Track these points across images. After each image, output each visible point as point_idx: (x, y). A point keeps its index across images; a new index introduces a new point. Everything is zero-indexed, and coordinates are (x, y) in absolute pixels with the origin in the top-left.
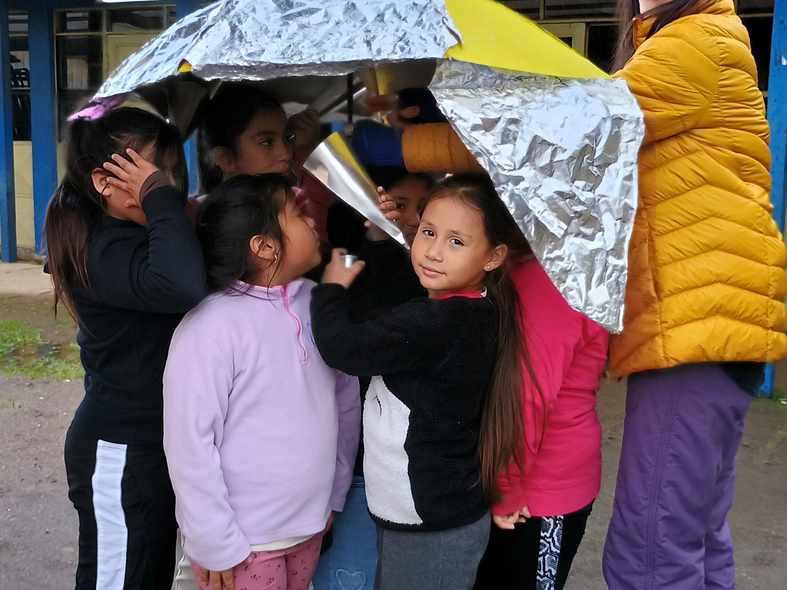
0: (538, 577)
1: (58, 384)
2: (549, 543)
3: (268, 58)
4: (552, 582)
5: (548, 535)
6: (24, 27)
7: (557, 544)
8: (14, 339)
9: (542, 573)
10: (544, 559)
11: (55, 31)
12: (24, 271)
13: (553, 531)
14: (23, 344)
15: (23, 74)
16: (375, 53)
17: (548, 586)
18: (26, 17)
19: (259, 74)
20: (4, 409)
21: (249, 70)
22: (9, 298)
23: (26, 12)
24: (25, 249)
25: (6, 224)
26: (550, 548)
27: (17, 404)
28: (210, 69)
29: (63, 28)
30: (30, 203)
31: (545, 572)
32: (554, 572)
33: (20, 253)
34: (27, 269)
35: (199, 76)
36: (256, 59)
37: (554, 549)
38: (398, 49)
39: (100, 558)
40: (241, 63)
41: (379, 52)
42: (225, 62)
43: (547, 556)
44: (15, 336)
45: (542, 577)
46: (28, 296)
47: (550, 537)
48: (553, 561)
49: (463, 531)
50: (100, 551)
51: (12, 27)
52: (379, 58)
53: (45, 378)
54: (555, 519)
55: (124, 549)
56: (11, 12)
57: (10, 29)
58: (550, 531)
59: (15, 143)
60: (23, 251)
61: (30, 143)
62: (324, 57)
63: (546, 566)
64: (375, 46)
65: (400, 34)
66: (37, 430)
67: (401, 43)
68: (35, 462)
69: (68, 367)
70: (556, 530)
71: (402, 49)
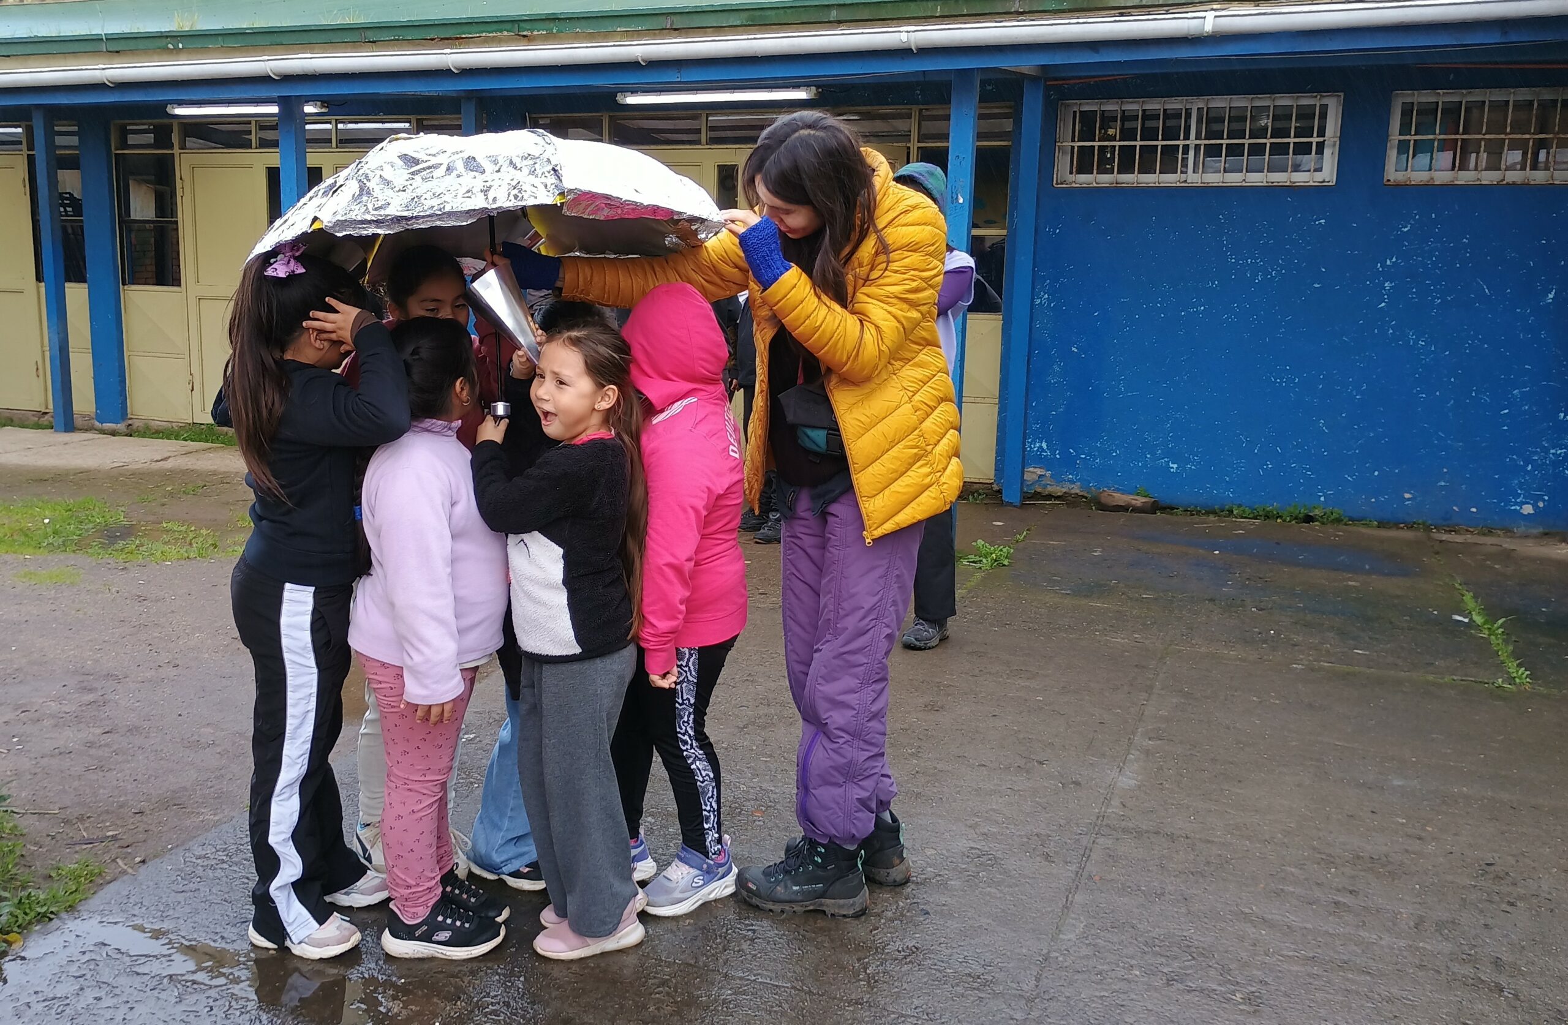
0: (677, 705)
1: (158, 567)
2: (686, 672)
3: (393, 211)
4: (691, 710)
5: (684, 664)
6: (74, 140)
7: (693, 673)
8: (92, 519)
9: (680, 701)
10: (681, 687)
11: (113, 148)
12: (85, 443)
13: (689, 660)
14: (104, 524)
15: (67, 199)
16: (491, 201)
17: (687, 713)
18: (76, 128)
19: (389, 227)
20: (100, 595)
21: (378, 223)
22: (75, 474)
23: (74, 122)
24: (83, 416)
25: (59, 385)
26: (687, 677)
27: (114, 590)
28: (340, 224)
29: (124, 145)
30: (88, 359)
31: (683, 700)
32: (692, 701)
33: (78, 421)
34: (88, 440)
35: (331, 231)
36: (382, 212)
37: (690, 678)
38: (512, 197)
39: (289, 702)
40: (368, 217)
41: (495, 199)
42: (354, 218)
43: (685, 684)
44: (93, 517)
45: (680, 705)
46: (97, 471)
47: (686, 666)
48: (690, 689)
49: (616, 656)
50: (289, 695)
51: (59, 140)
52: (494, 206)
53: (140, 560)
54: (690, 649)
55: (314, 690)
56: (56, 123)
57: (57, 143)
58: (686, 660)
59: (67, 285)
60: (80, 419)
61: (85, 285)
62: (444, 208)
63: (685, 695)
64: (491, 195)
65: (514, 183)
66: (144, 616)
67: (516, 192)
68: (150, 648)
69: (166, 548)
70: (692, 660)
71: (516, 197)
